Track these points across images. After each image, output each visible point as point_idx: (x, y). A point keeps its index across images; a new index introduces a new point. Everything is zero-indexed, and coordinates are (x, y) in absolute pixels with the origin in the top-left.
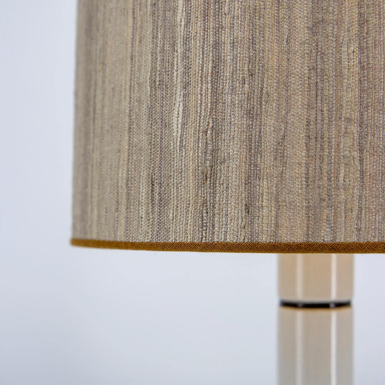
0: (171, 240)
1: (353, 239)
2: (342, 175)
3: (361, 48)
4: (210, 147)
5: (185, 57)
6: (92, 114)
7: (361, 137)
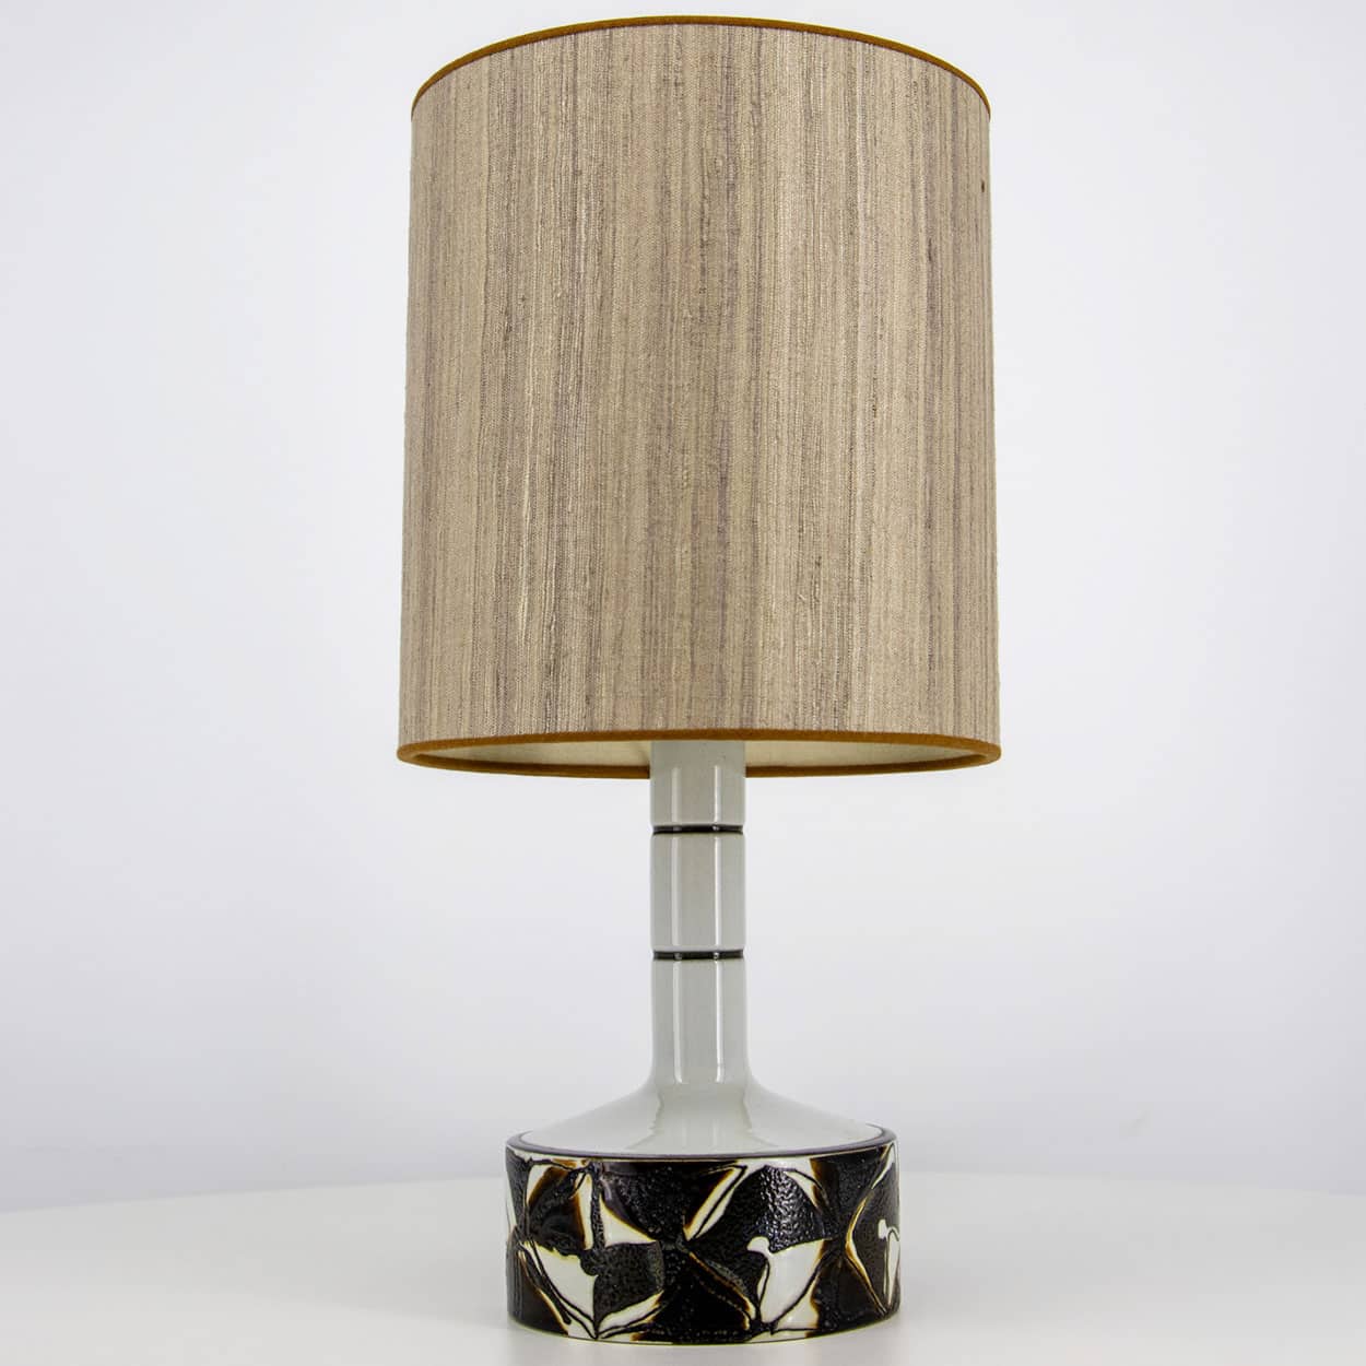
0: (516, 732)
1: (684, 726)
2: (674, 668)
3: (694, 549)
4: (553, 642)
5: (530, 552)
6: (430, 604)
7: (692, 633)
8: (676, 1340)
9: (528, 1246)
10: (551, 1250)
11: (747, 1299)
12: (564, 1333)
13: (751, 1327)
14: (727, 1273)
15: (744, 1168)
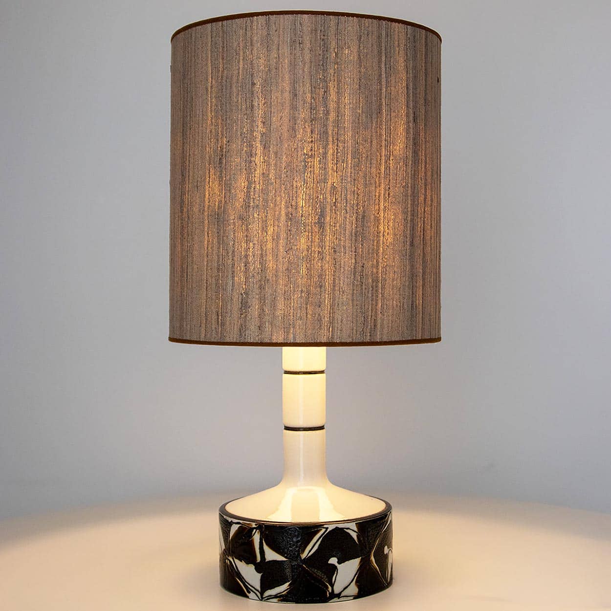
0: (227, 341)
1: (303, 341)
9: (230, 558)
10: (241, 561)
11: (328, 584)
12: (247, 597)
13: (329, 596)
15: (327, 529)
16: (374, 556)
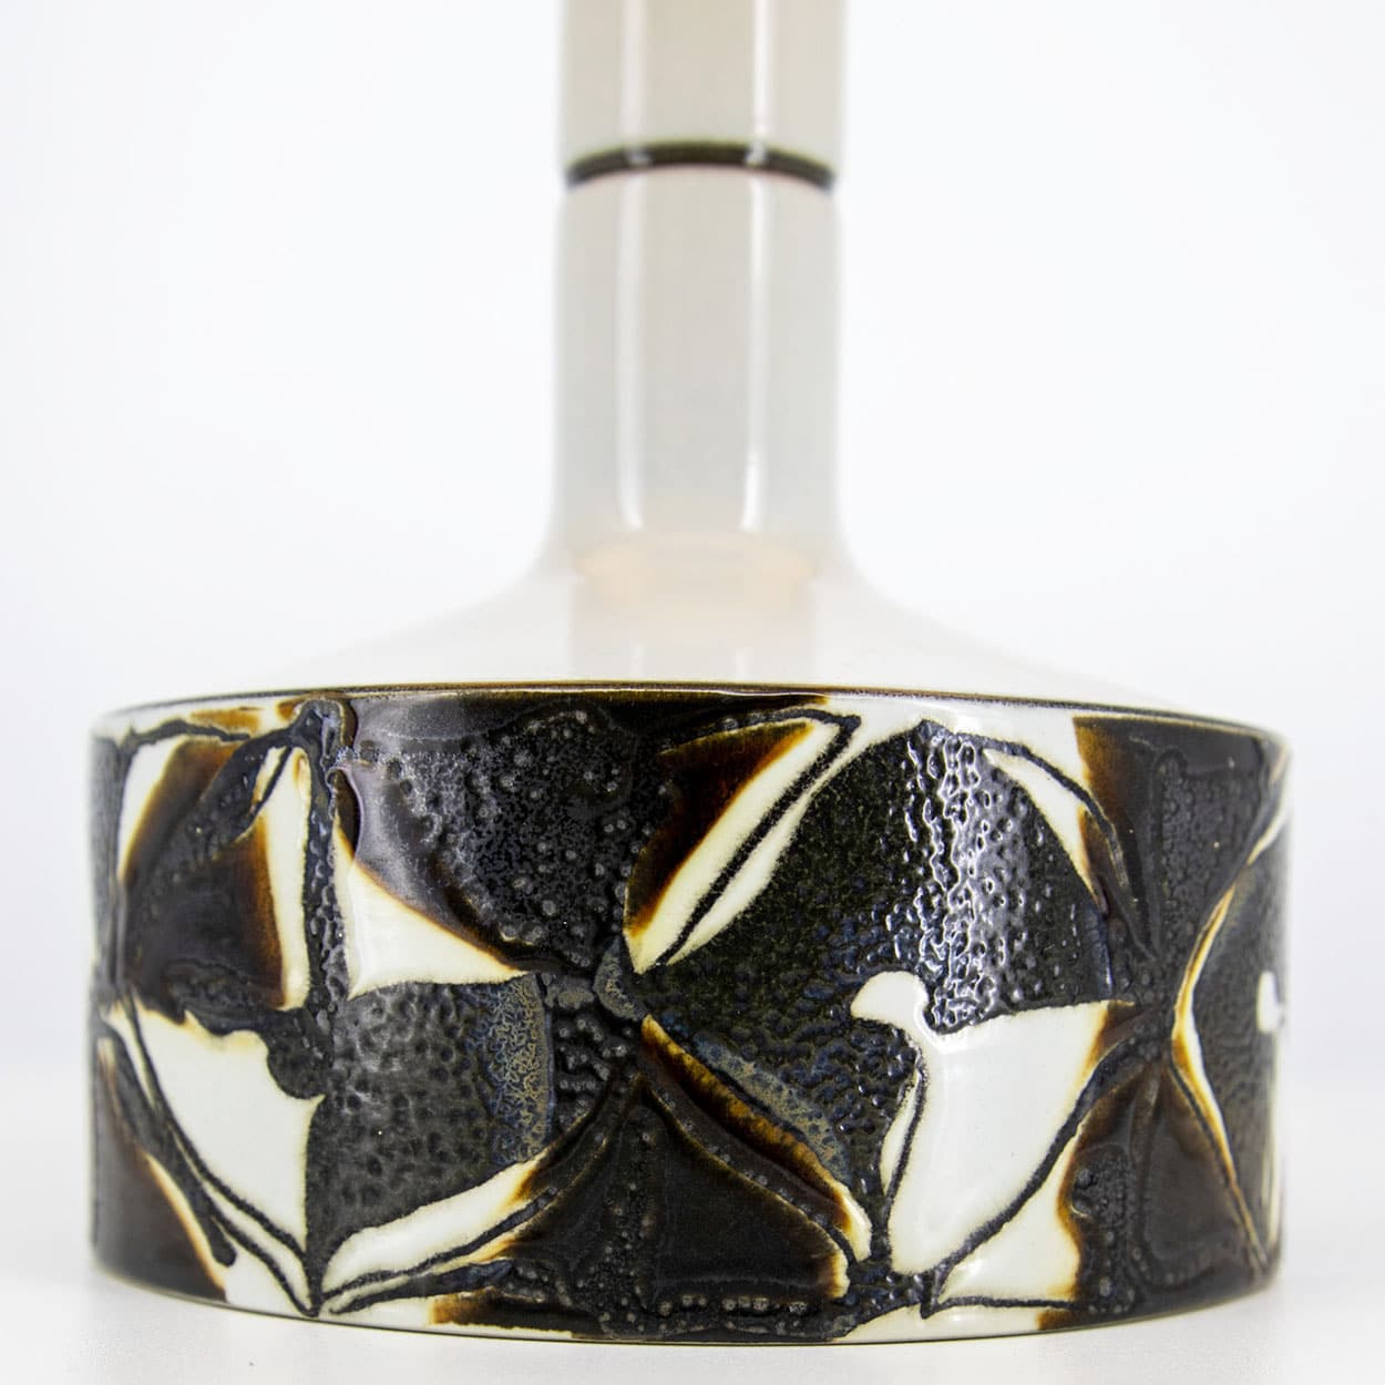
8: (585, 1322)
9: (119, 1020)
10: (177, 1017)
11: (842, 1191)
12: (210, 1292)
13: (851, 1289)
14: (776, 1093)
15: (848, 725)
16: (1196, 1013)
